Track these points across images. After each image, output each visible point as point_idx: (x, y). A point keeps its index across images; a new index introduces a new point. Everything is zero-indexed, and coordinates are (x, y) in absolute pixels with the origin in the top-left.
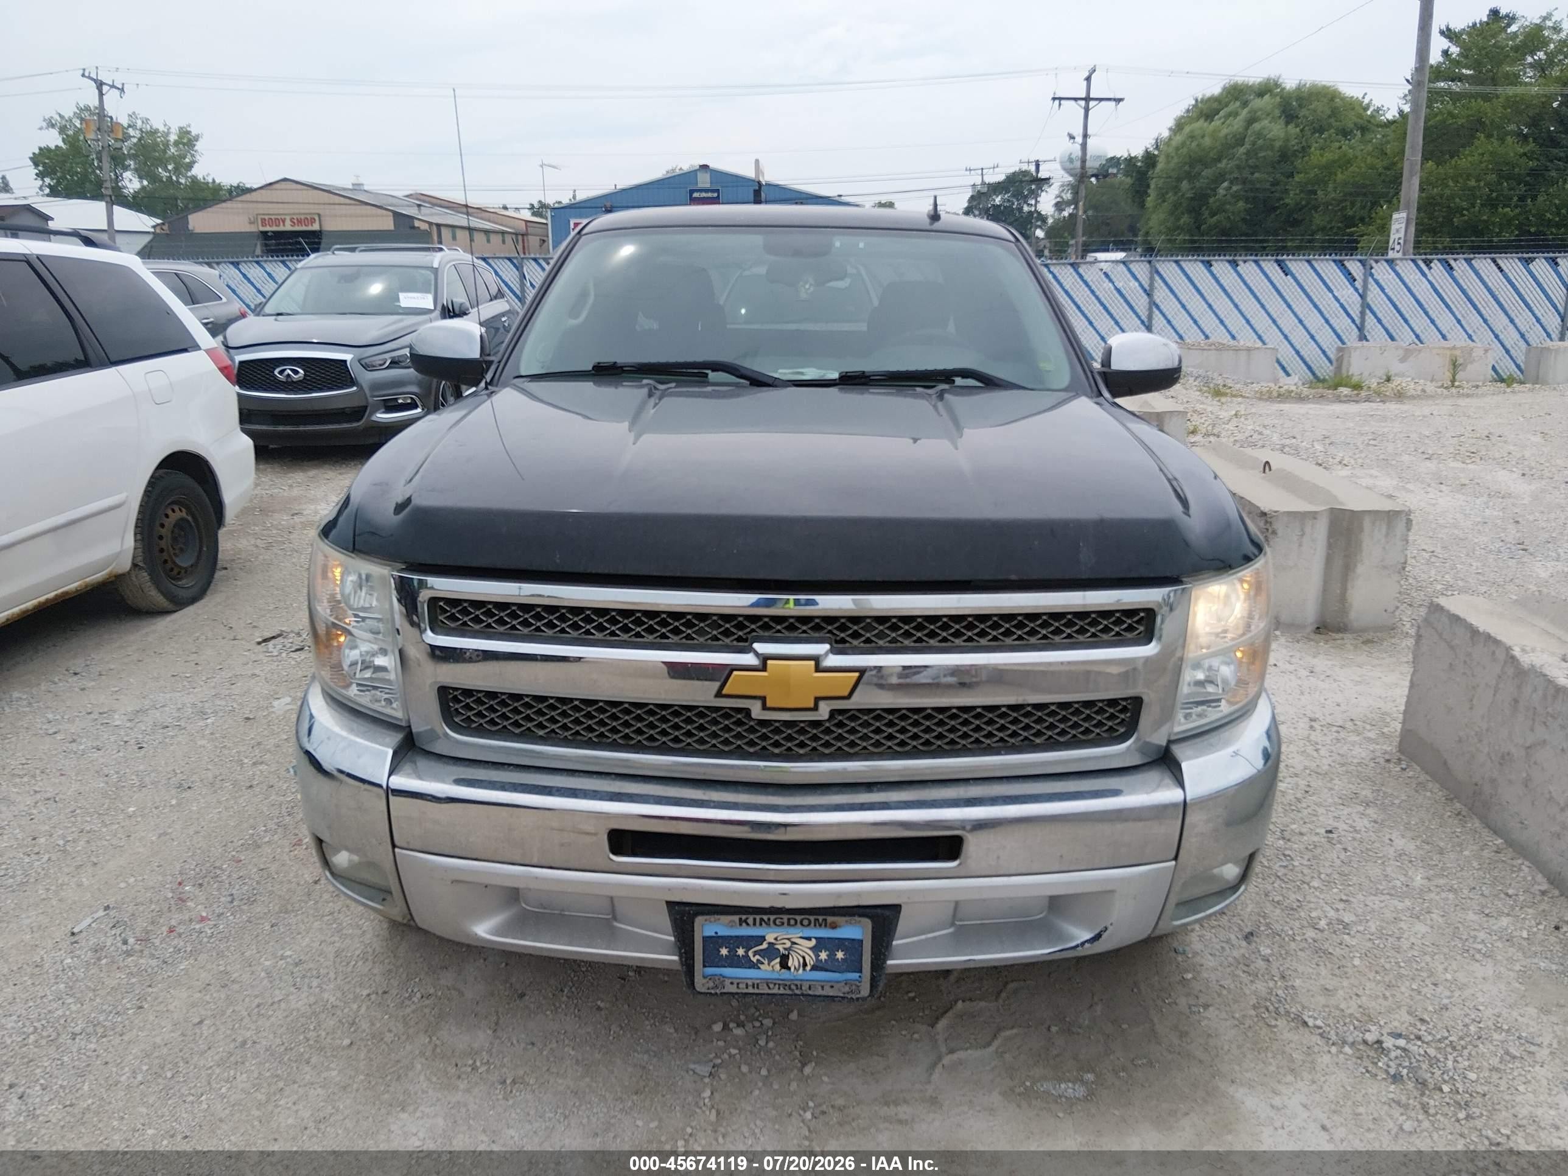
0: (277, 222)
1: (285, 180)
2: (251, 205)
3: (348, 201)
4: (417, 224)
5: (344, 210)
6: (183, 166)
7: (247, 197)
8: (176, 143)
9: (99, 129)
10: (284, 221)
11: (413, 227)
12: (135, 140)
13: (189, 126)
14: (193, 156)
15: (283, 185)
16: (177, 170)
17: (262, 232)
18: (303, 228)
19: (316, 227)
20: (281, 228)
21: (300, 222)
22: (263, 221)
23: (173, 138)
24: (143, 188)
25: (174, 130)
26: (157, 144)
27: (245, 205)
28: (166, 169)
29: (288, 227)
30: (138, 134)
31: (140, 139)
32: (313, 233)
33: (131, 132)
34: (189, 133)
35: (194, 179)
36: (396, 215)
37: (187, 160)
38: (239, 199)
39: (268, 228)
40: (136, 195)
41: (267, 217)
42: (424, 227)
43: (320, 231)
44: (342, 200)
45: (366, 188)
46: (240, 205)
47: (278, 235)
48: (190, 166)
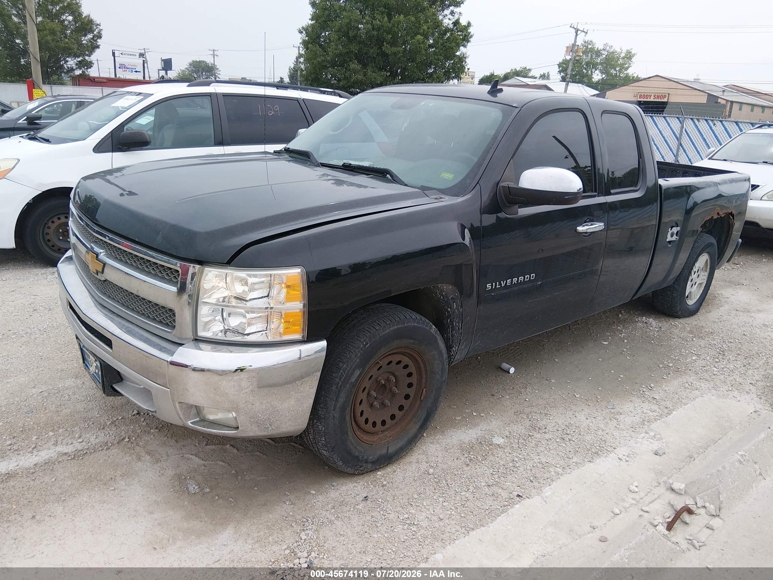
0: (647, 97)
1: (657, 76)
2: (636, 88)
3: (686, 88)
4: (719, 100)
5: (682, 92)
6: (623, 67)
7: (636, 84)
8: (623, 58)
9: (571, 51)
10: (650, 96)
11: (717, 102)
12: (604, 56)
13: (632, 49)
14: (630, 64)
15: (655, 79)
16: (620, 71)
17: (638, 101)
18: (659, 100)
19: (665, 100)
20: (648, 100)
21: (658, 97)
22: (641, 96)
23: (623, 55)
24: (603, 78)
25: (624, 51)
26: (614, 58)
27: (634, 88)
28: (615, 70)
29: (652, 99)
30: (606, 53)
31: (606, 56)
32: (664, 102)
33: (603, 52)
34: (630, 52)
35: (627, 74)
36: (709, 95)
37: (627, 66)
38: (632, 85)
39: (642, 100)
40: (598, 83)
41: (643, 94)
42: (723, 102)
43: (667, 102)
44: (683, 87)
45: (701, 81)
46: (632, 88)
47: (646, 103)
48: (627, 69)
